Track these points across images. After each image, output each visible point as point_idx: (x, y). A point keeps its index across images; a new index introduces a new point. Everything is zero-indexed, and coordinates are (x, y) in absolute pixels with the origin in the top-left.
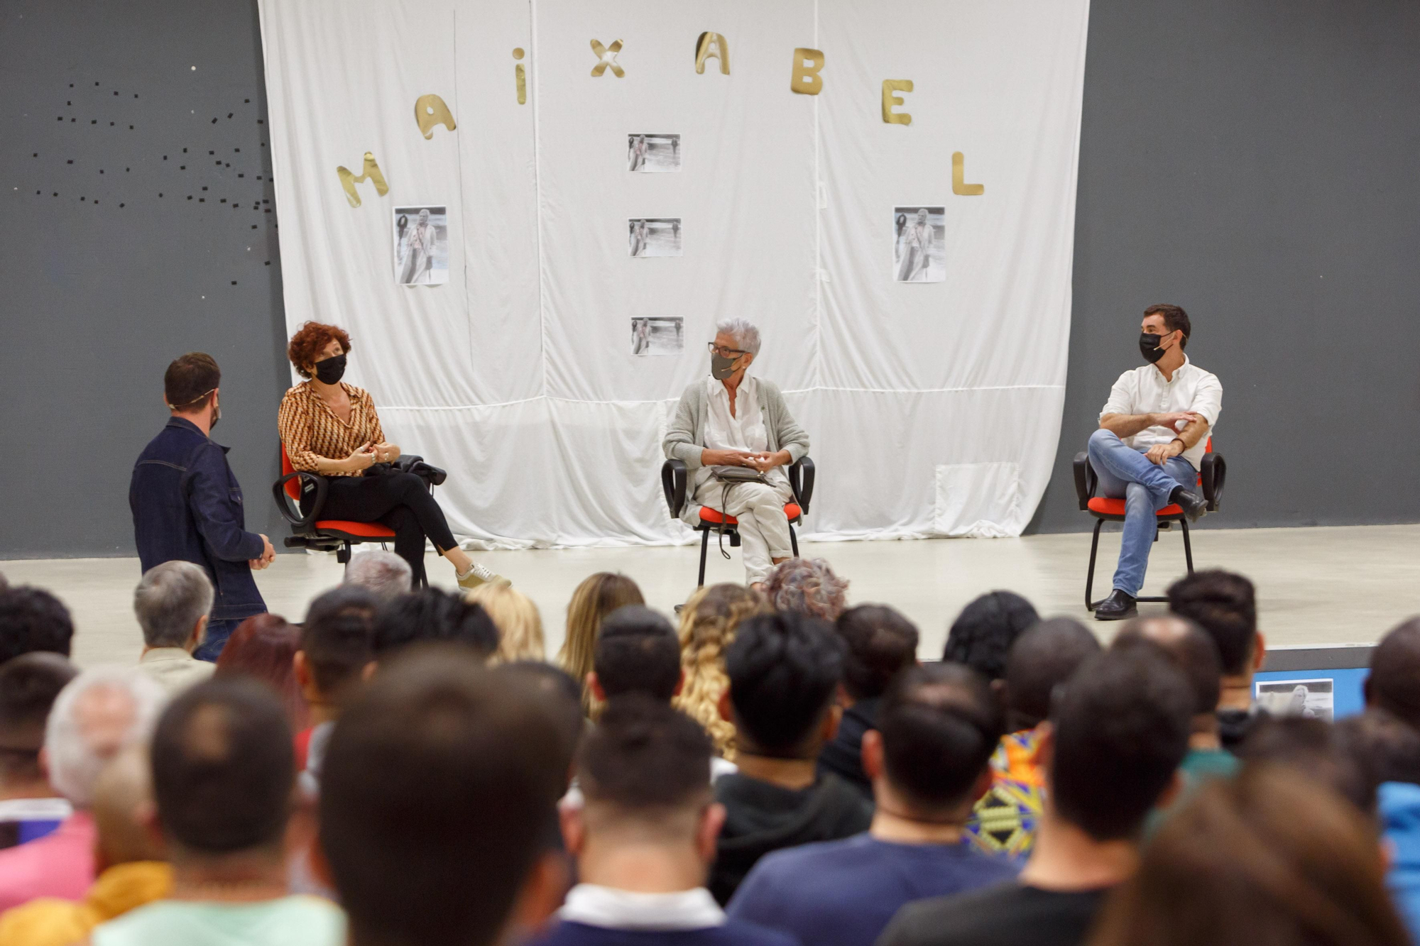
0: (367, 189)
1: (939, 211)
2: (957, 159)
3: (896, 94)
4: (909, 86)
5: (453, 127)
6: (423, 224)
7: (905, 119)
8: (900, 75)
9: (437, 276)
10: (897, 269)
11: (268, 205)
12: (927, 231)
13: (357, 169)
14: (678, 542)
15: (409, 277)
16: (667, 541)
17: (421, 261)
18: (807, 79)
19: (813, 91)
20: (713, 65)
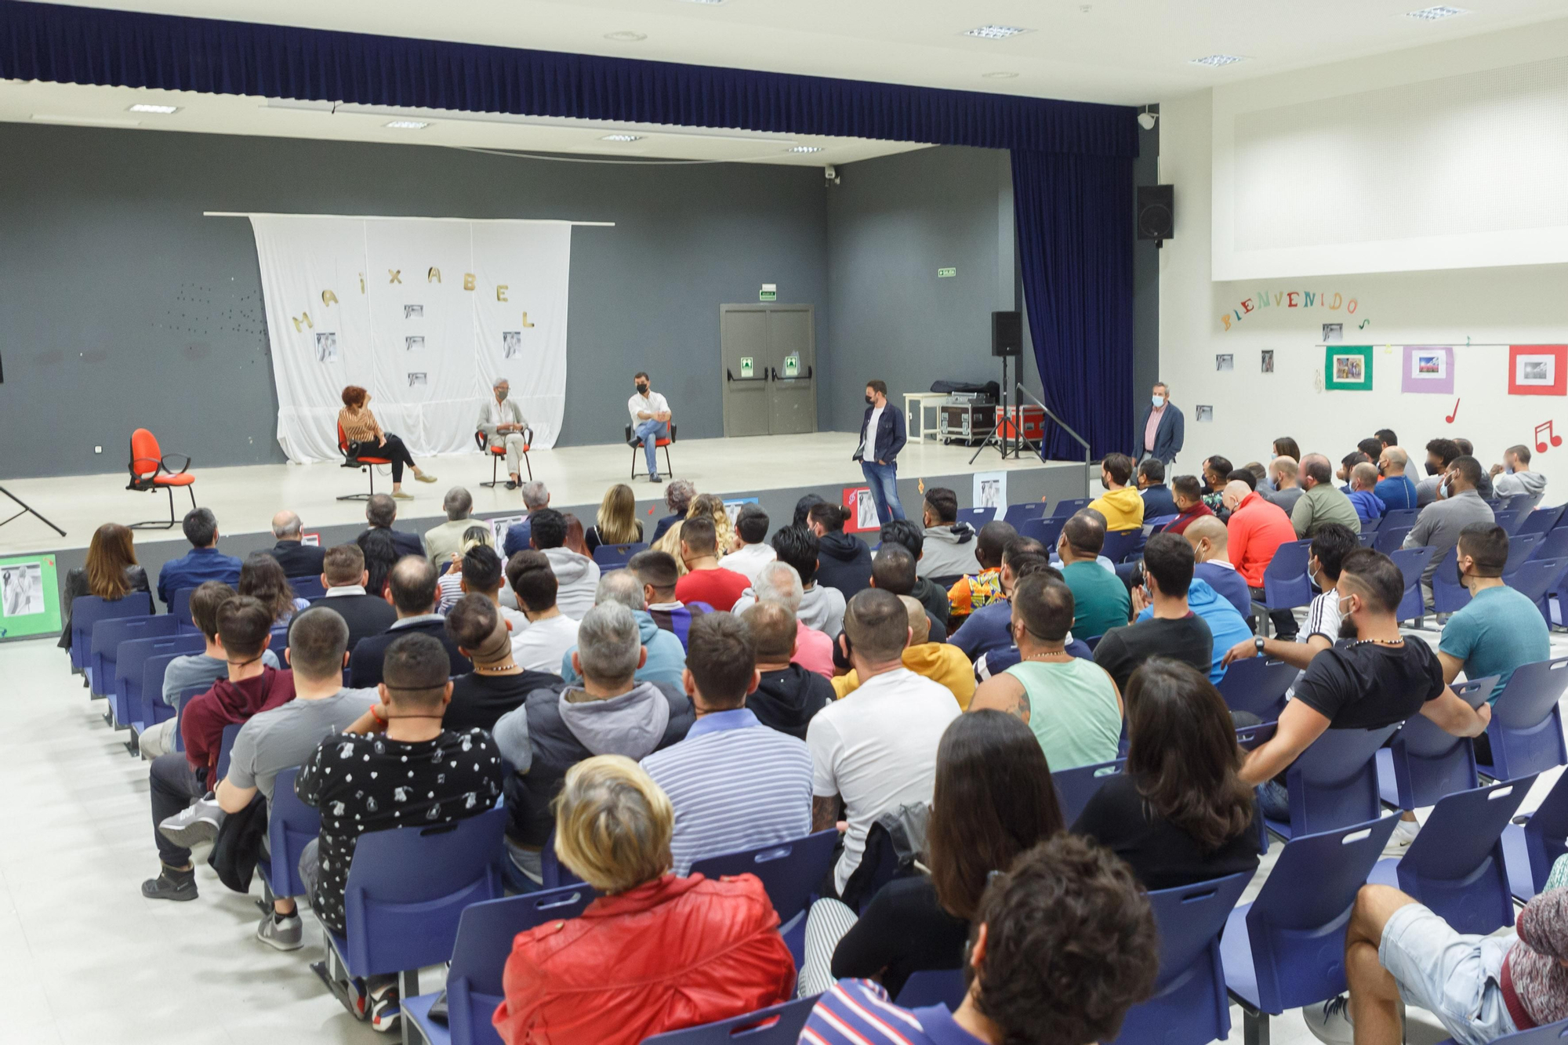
0: (304, 326)
1: (519, 333)
2: (525, 314)
3: (502, 290)
4: (507, 288)
5: (336, 301)
6: (327, 339)
7: (505, 300)
8: (502, 283)
9: (333, 358)
10: (504, 354)
11: (266, 332)
12: (515, 340)
13: (300, 317)
14: (428, 455)
15: (322, 359)
16: (424, 455)
17: (327, 353)
18: (470, 285)
19: (472, 289)
20: (435, 279)
